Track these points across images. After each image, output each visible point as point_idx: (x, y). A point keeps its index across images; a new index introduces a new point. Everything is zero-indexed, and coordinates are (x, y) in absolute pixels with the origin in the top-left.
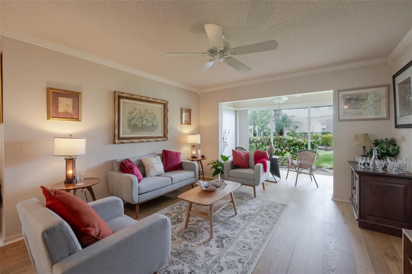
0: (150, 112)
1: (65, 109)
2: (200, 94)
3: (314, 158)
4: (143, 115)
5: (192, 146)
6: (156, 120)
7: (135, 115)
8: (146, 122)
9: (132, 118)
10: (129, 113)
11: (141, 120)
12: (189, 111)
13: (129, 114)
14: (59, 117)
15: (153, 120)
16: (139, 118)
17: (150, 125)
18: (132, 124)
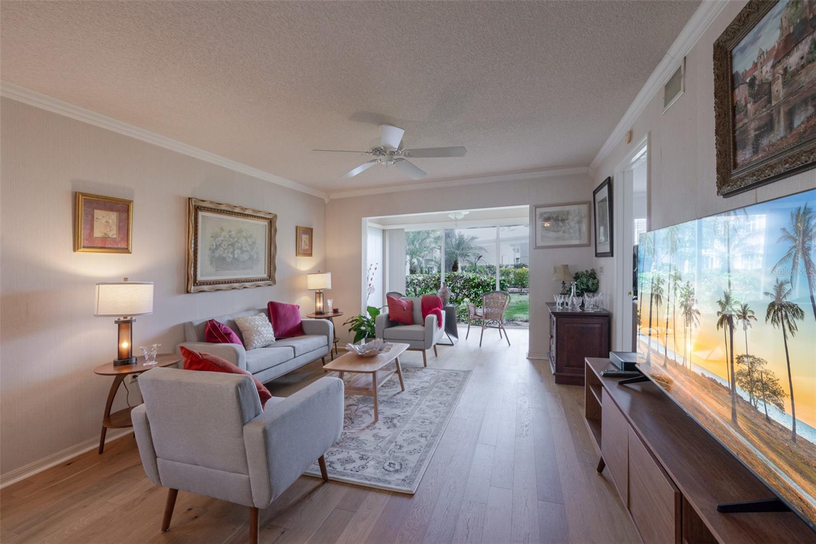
0: (247, 234)
1: (105, 232)
2: (327, 201)
3: (505, 303)
4: (235, 240)
5: (316, 293)
6: (255, 248)
7: (223, 241)
8: (240, 253)
9: (216, 245)
10: (212, 237)
11: (231, 250)
12: (309, 231)
13: (212, 239)
14: (95, 246)
15: (252, 249)
16: (229, 245)
17: (246, 259)
18: (217, 256)
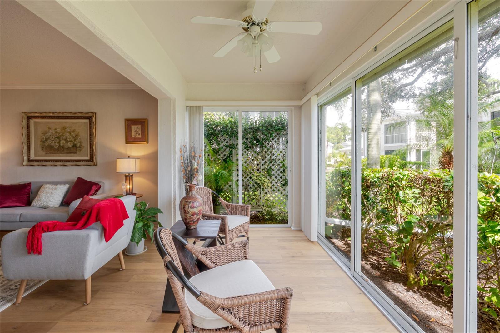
0: (70, 130)
4: (61, 134)
6: (79, 139)
7: (50, 135)
8: (65, 142)
9: (46, 138)
10: (42, 133)
11: (58, 141)
12: (143, 122)
13: (43, 135)
15: (75, 140)
16: (56, 138)
17: (70, 146)
18: (46, 145)
